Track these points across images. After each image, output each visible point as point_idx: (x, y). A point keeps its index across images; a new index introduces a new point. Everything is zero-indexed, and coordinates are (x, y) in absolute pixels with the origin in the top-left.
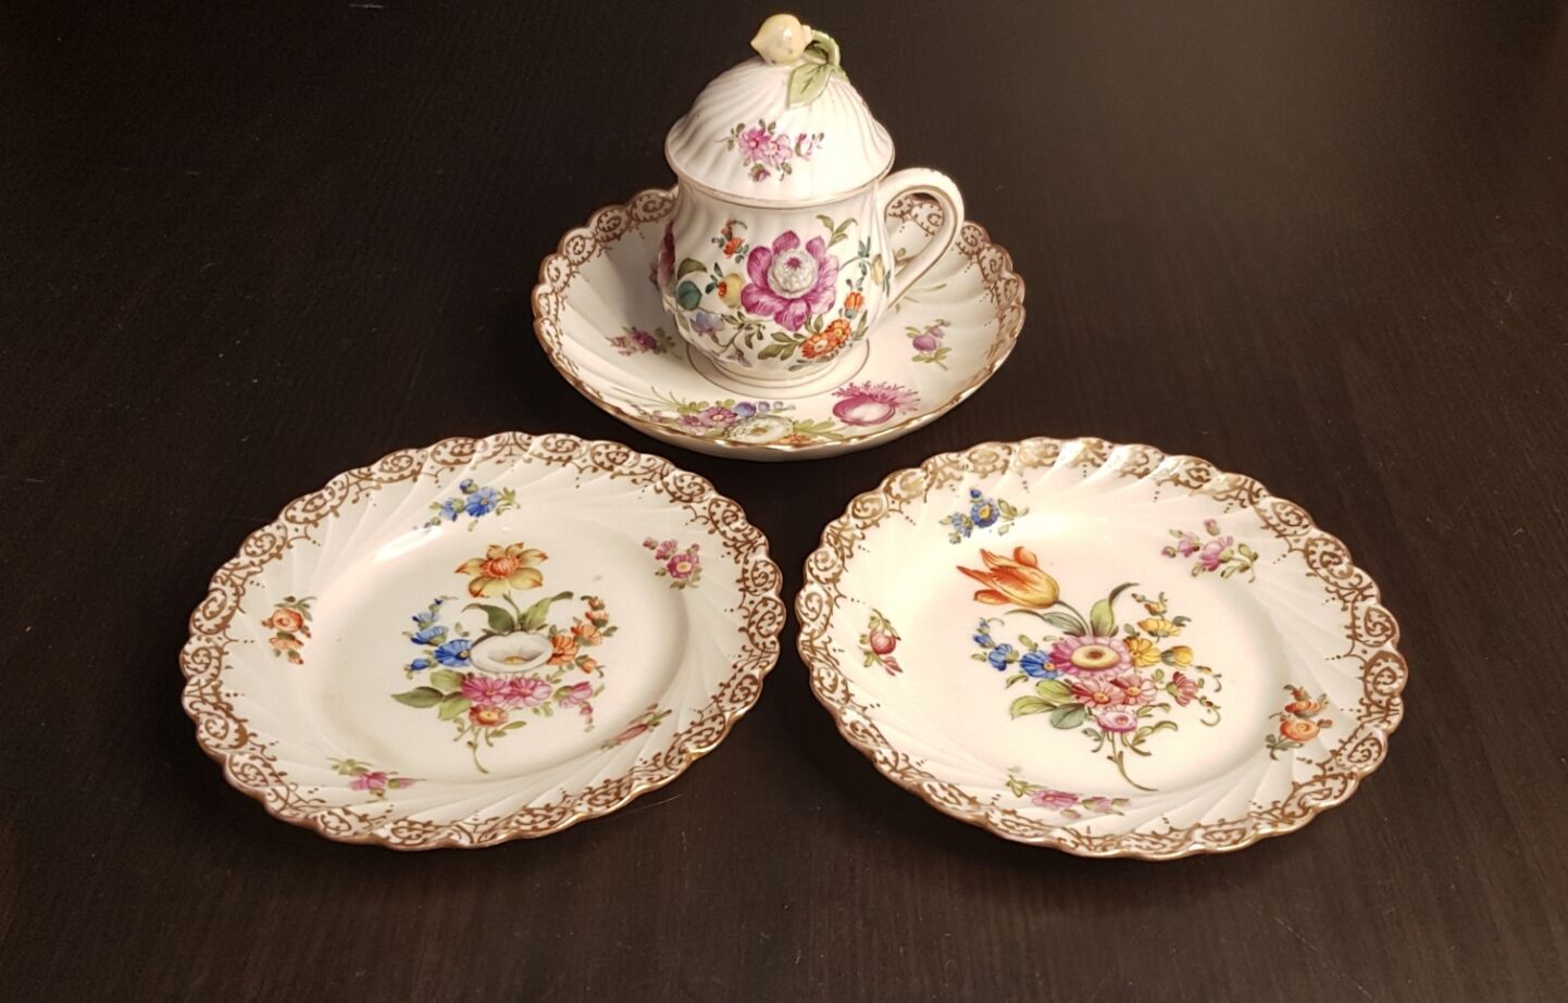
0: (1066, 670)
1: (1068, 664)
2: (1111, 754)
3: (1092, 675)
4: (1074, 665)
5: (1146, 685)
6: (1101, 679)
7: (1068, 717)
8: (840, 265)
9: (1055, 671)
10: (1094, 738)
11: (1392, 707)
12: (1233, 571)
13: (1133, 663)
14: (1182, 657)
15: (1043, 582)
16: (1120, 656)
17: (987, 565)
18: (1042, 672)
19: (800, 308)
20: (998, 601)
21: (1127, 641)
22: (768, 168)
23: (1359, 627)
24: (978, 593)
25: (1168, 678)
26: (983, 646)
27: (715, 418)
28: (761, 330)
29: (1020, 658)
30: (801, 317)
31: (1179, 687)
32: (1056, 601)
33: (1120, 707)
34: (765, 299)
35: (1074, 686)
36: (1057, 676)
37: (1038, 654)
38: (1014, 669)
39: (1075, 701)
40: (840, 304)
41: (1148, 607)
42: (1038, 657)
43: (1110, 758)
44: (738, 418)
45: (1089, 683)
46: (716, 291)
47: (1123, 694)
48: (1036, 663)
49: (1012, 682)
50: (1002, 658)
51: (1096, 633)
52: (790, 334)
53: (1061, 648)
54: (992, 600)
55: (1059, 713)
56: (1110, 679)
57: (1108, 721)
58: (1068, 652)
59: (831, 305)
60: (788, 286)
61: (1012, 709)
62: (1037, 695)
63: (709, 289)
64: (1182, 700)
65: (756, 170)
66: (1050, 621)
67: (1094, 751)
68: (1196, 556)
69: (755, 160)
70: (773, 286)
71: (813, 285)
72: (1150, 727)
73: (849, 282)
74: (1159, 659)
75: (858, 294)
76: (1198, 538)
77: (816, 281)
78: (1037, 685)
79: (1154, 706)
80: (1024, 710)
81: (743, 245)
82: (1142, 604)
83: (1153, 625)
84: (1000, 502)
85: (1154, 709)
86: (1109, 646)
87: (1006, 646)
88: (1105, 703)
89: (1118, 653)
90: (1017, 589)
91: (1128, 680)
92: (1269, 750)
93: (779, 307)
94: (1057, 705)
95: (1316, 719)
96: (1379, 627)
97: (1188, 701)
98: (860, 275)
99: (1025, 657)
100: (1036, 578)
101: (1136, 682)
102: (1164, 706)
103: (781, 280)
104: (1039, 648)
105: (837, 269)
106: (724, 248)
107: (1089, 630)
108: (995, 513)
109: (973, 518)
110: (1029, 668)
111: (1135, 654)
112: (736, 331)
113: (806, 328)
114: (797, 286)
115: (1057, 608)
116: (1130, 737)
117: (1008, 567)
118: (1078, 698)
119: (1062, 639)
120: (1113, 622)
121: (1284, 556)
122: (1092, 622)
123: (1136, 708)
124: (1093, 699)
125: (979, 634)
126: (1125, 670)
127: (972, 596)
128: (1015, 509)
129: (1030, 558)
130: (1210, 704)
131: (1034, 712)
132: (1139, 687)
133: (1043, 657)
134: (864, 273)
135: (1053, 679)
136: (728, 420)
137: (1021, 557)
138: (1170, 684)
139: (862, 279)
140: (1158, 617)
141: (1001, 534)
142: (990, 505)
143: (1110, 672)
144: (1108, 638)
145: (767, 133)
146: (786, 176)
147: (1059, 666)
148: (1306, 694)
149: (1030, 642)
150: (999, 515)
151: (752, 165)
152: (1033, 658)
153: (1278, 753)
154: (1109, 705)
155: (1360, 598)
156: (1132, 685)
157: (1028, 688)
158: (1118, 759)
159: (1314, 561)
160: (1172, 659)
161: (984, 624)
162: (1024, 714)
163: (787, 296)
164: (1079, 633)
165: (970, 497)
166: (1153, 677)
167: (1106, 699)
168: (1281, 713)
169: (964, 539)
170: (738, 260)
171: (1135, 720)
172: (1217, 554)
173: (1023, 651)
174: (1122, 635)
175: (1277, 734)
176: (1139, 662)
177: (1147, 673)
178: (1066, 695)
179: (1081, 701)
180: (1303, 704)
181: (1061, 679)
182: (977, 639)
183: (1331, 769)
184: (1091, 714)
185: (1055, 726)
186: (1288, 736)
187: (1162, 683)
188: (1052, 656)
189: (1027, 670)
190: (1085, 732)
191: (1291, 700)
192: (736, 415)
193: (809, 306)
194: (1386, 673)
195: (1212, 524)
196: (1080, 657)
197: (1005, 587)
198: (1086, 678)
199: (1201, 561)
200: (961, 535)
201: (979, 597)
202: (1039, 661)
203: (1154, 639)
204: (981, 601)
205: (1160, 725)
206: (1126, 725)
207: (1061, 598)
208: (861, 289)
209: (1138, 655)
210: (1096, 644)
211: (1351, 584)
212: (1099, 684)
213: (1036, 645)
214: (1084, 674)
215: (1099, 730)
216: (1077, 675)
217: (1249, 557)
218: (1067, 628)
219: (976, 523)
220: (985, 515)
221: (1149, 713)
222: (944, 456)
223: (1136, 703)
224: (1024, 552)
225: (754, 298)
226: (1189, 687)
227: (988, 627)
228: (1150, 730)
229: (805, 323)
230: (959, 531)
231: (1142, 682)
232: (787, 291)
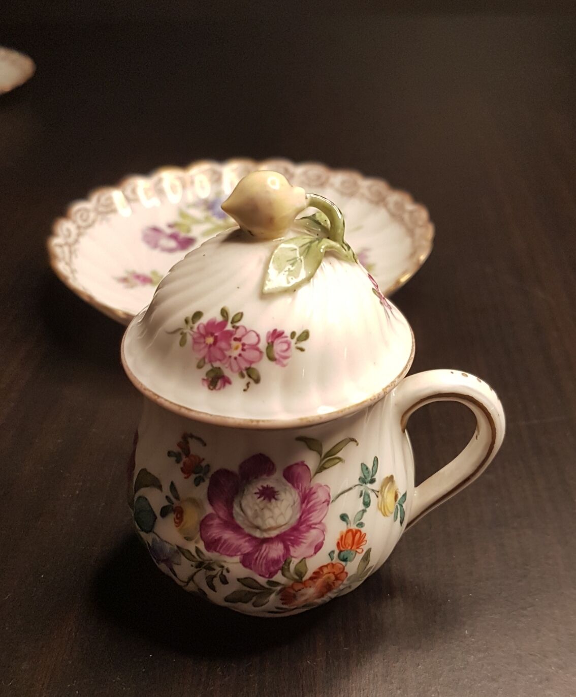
8: (333, 495)
19: (276, 551)
22: (227, 373)
28: (225, 573)
30: (276, 562)
34: (228, 535)
40: (330, 544)
46: (171, 517)
52: (262, 581)
59: (318, 548)
60: (259, 522)
63: (164, 512)
65: (212, 375)
69: (210, 361)
70: (239, 520)
71: (294, 521)
73: (344, 517)
75: (357, 531)
77: (298, 516)
81: (204, 464)
93: (247, 547)
98: (361, 507)
103: (250, 513)
105: (328, 502)
106: (181, 465)
112: (196, 570)
113: (283, 575)
114: (270, 523)
134: (367, 504)
139: (364, 511)
145: (229, 327)
146: (252, 384)
151: (208, 367)
163: (258, 534)
170: (197, 482)
193: (287, 549)
208: (361, 525)
225: (215, 532)
229: (282, 569)
232: (258, 528)
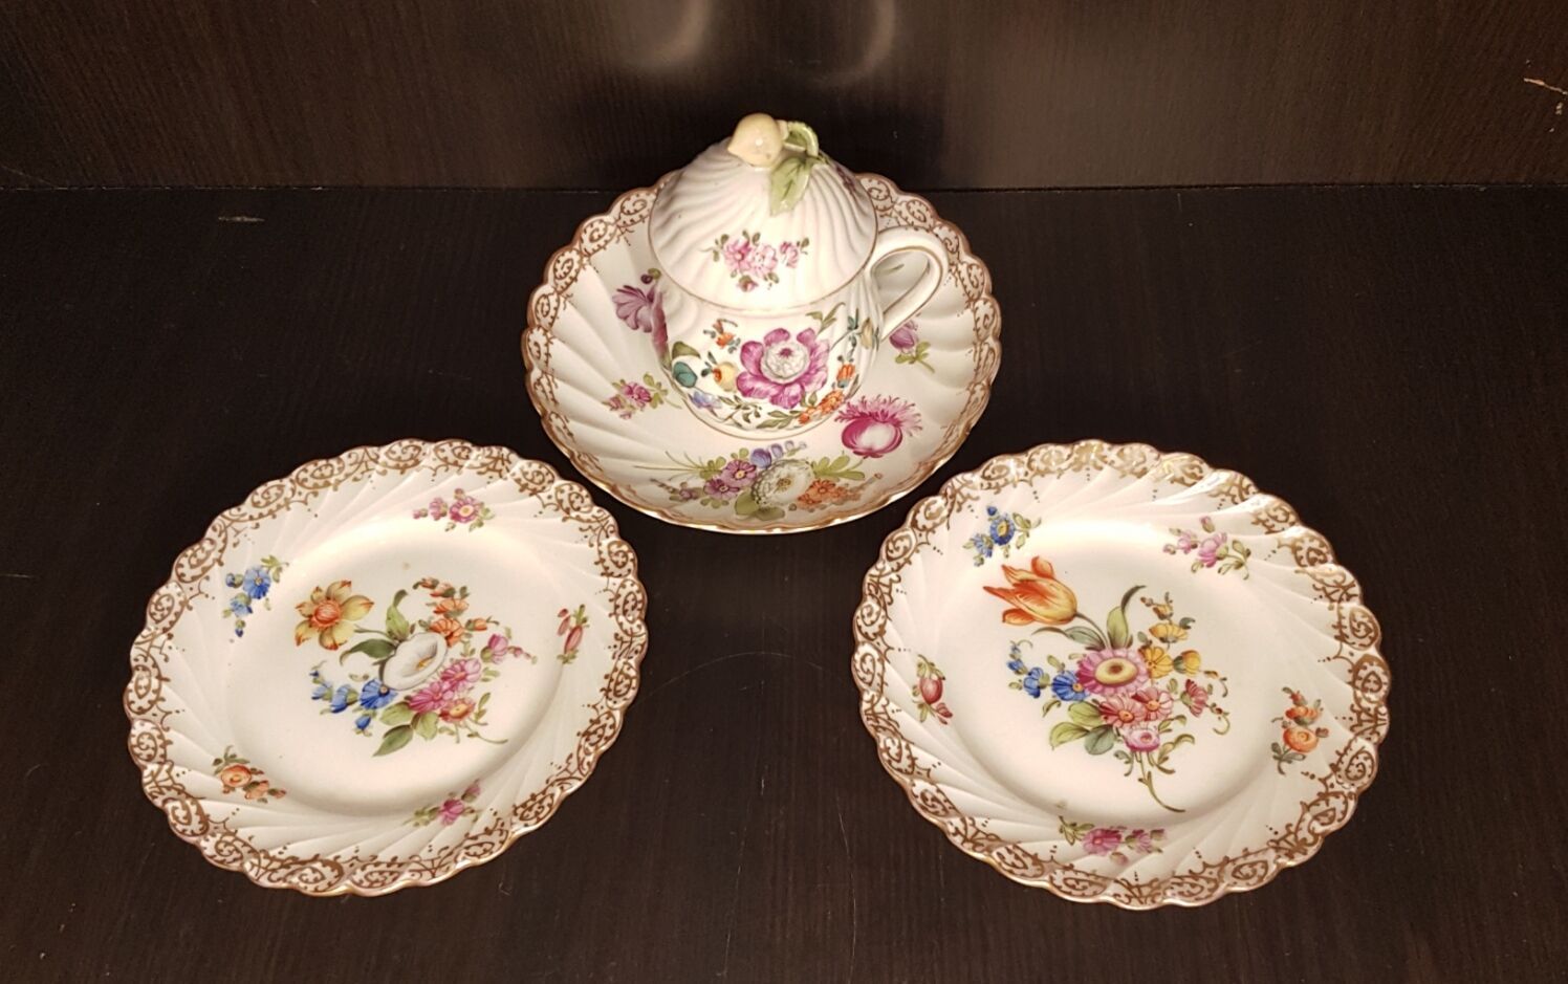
0: (1092, 689)
1: (1093, 682)
2: (1142, 777)
3: (1116, 692)
4: (1099, 683)
5: (1163, 698)
6: (1124, 695)
7: (1100, 741)
8: (831, 345)
9: (1083, 692)
10: (1124, 760)
11: (1379, 716)
12: (1229, 568)
13: (1149, 673)
14: (1191, 662)
15: (1061, 594)
16: (1138, 669)
17: (1009, 581)
18: (1072, 694)
19: (795, 390)
20: (1025, 621)
21: (1142, 651)
23: (1345, 627)
24: (1006, 613)
25: (1182, 687)
26: (1018, 672)
27: (737, 476)
28: (758, 411)
29: (1051, 681)
30: (795, 398)
31: (1192, 696)
32: (1076, 615)
33: (1143, 724)
34: (759, 385)
35: (1101, 706)
36: (1085, 696)
37: (1066, 674)
38: (1047, 694)
39: (1104, 723)
40: (832, 378)
41: (1156, 610)
42: (1066, 678)
43: (1140, 780)
44: (759, 470)
45: (1114, 701)
46: (711, 376)
47: (1144, 710)
48: (1065, 684)
49: (1048, 710)
50: (1035, 684)
51: (1114, 645)
52: (787, 412)
53: (1085, 665)
54: (1018, 621)
55: (1093, 736)
56: (1131, 694)
57: (1135, 741)
58: (1091, 668)
59: (824, 383)
60: (781, 373)
61: (1051, 738)
62: (1070, 720)
63: (704, 373)
64: (1196, 710)
65: (743, 281)
66: (1072, 637)
67: (1127, 775)
68: (1194, 553)
69: (741, 271)
70: (767, 374)
71: (806, 368)
72: (1171, 743)
73: (840, 358)
74: (1171, 667)
75: (850, 365)
76: (1195, 536)
77: (808, 364)
78: (1069, 709)
79: (1172, 720)
80: (1061, 739)
81: (735, 339)
82: (1151, 608)
83: (1162, 631)
84: (1015, 516)
85: (1172, 722)
86: (1127, 658)
87: (1037, 669)
88: (1130, 721)
89: (1136, 665)
90: (1040, 605)
91: (1147, 693)
92: (1276, 762)
93: (774, 391)
94: (1089, 728)
95: (1313, 727)
96: (1363, 627)
97: (1201, 709)
98: (850, 347)
99: (1055, 679)
100: (1053, 590)
101: (1155, 696)
102: (1181, 718)
103: (774, 368)
104: (1066, 669)
105: (828, 351)
106: (716, 339)
107: (1107, 642)
108: (1012, 527)
109: (992, 537)
110: (1060, 691)
111: (1150, 664)
112: (734, 411)
113: (801, 405)
114: (790, 372)
115: (1077, 622)
116: (1156, 754)
117: (1028, 580)
118: (1106, 718)
119: (1085, 655)
120: (1127, 631)
121: (1274, 552)
122: (1109, 634)
123: (1157, 723)
124: (1120, 719)
125: (1012, 660)
126: (1143, 683)
127: (1001, 619)
128: (1029, 522)
129: (1046, 567)
130: (1220, 711)
131: (1070, 740)
132: (1157, 701)
133: (1071, 678)
134: (854, 345)
135: (1082, 701)
136: (751, 475)
137: (1039, 567)
138: (1184, 693)
139: (853, 350)
140: (1166, 621)
141: (1018, 548)
142: (1007, 521)
143: (1131, 686)
144: (1124, 649)
145: (751, 246)
147: (1086, 685)
148: (1303, 698)
149: (1057, 661)
150: (1015, 530)
151: (739, 276)
152: (1063, 680)
153: (1284, 766)
154: (1134, 722)
155: (1344, 597)
156: (1151, 699)
157: (1063, 713)
158: (1147, 780)
159: (1302, 557)
160: (1182, 666)
161: (1015, 649)
162: (1062, 742)
163: (781, 381)
164: (1098, 647)
165: (987, 516)
166: (1168, 688)
167: (1130, 716)
168: (1282, 718)
169: (987, 560)
170: (731, 351)
171: (1158, 736)
172: (1214, 551)
173: (1052, 673)
174: (1137, 644)
175: (1281, 743)
176: (1155, 673)
177: (1162, 684)
178: (1096, 717)
179: (1109, 722)
180: (1301, 710)
181: (1089, 699)
182: (1011, 666)
183: (1332, 786)
184: (1119, 735)
185: (1090, 753)
186: (1292, 747)
187: (1176, 693)
188: (1079, 674)
189: (1059, 694)
190: (1117, 755)
191: (1290, 705)
192: (755, 467)
193: (802, 387)
194: (1372, 678)
195: (1207, 521)
196: (1102, 673)
197: (1028, 603)
198: (1112, 696)
199: (1200, 558)
200: (984, 556)
201: (1007, 617)
202: (1068, 682)
203: (1164, 646)
204: (1010, 623)
205: (1180, 739)
206: (1150, 743)
207: (1080, 610)
208: (852, 360)
209: (1153, 665)
210: (1115, 657)
211: (1335, 581)
212: (1120, 701)
213: (1063, 665)
214: (1110, 691)
215: (1127, 751)
216: (1102, 693)
217: (1242, 553)
218: (1089, 642)
219: (996, 542)
220: (1002, 533)
221: (1168, 728)
222: (959, 477)
223: (1157, 718)
224: (1040, 562)
225: (749, 384)
226: (1202, 695)
227: (1019, 651)
228: (1171, 746)
229: (801, 402)
230: (982, 553)
231: (1159, 694)
232: (781, 377)
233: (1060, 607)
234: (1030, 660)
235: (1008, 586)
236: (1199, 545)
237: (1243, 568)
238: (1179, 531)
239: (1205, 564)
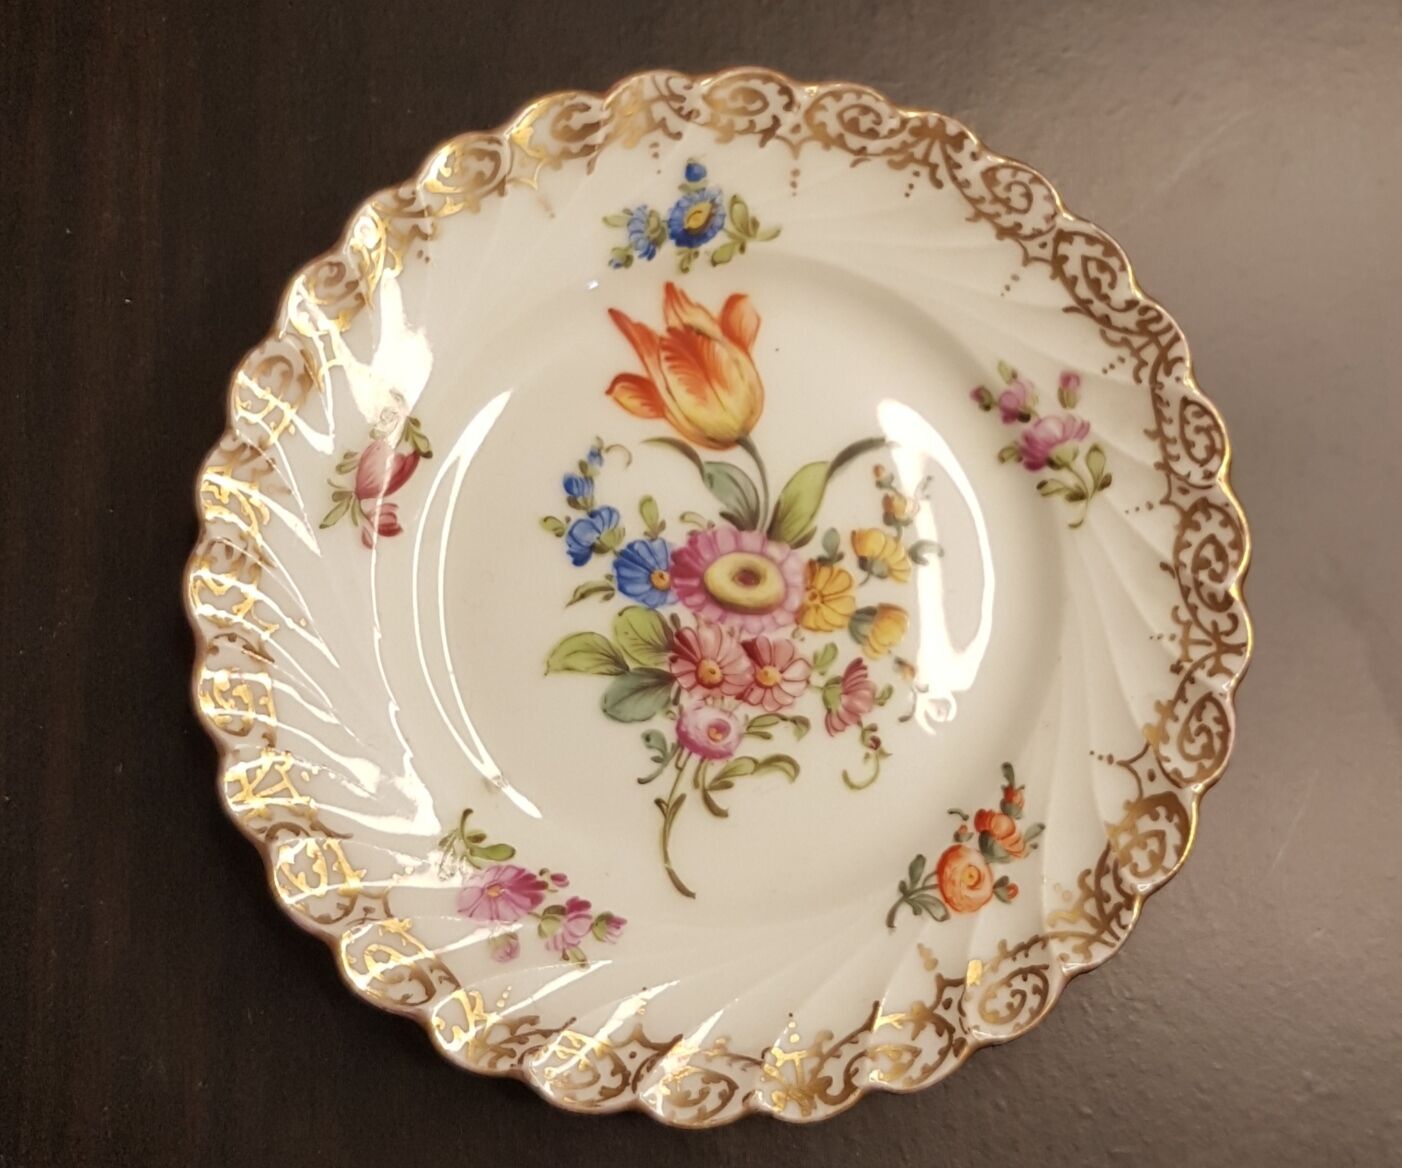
0: (684, 594)
1: (695, 583)
2: (665, 798)
3: (721, 620)
4: (704, 588)
5: (796, 671)
6: (731, 634)
7: (636, 697)
9: (665, 591)
10: (657, 753)
12: (1058, 491)
13: (799, 616)
14: (885, 631)
15: (742, 389)
16: (787, 595)
17: (666, 318)
18: (643, 588)
20: (646, 409)
21: (814, 566)
24: (623, 378)
25: (838, 668)
26: (573, 502)
29: (622, 546)
31: (847, 693)
32: (742, 441)
33: (730, 701)
35: (680, 636)
36: (663, 603)
37: (656, 545)
38: (600, 568)
39: (665, 668)
41: (887, 500)
42: (651, 553)
43: (659, 802)
45: (708, 635)
47: (749, 677)
48: (642, 564)
49: (583, 596)
50: (591, 537)
51: (773, 534)
53: (701, 544)
54: (635, 403)
55: (630, 682)
56: (746, 637)
57: (696, 728)
58: (707, 556)
61: (554, 653)
62: (609, 636)
64: (835, 721)
66: (709, 480)
67: (641, 782)
68: (1018, 430)
72: (755, 761)
74: (846, 622)
76: (1037, 401)
78: (620, 614)
79: (784, 719)
80: (572, 662)
82: (880, 494)
83: (872, 548)
84: (735, 200)
85: (783, 724)
86: (780, 566)
87: (611, 511)
88: (711, 686)
89: (787, 585)
90: (690, 391)
91: (773, 649)
92: (898, 897)
94: (631, 666)
95: (999, 870)
96: (1202, 740)
97: (846, 724)
99: (631, 546)
100: (732, 374)
101: (782, 659)
102: (801, 723)
104: (663, 535)
107: (765, 521)
108: (717, 220)
109: (670, 222)
110: (626, 572)
111: (814, 597)
115: (736, 457)
116: (714, 769)
117: (700, 333)
118: (673, 660)
119: (711, 525)
120: (812, 516)
121: (1149, 507)
122: (778, 504)
123: (754, 712)
124: (696, 673)
125: (578, 474)
126: (779, 626)
127: (606, 384)
128: (755, 224)
129: (748, 323)
130: (876, 743)
131: (587, 671)
132: (782, 672)
133: (661, 556)
135: (652, 608)
137: (732, 317)
138: (836, 681)
140: (892, 531)
141: (714, 263)
142: (713, 204)
143: (754, 623)
144: (787, 548)
147: (677, 581)
148: (1020, 806)
149: (657, 514)
150: (721, 227)
152: (643, 552)
153: (905, 911)
154: (715, 692)
155: (1211, 663)
156: (772, 664)
157: (601, 618)
158: (669, 808)
159: (1189, 545)
160: (865, 629)
161: (596, 454)
162: (569, 669)
164: (745, 521)
165: (680, 177)
166: (815, 657)
167: (717, 677)
168: (965, 819)
169: (639, 262)
171: (741, 737)
172: (1052, 445)
173: (633, 530)
174: (814, 550)
176: (811, 619)
177: (810, 645)
178: (657, 650)
179: (675, 670)
180: (1005, 825)
181: (666, 612)
182: (569, 484)
183: (947, 1005)
184: (676, 702)
185: (605, 710)
186: (941, 884)
187: (822, 674)
188: (677, 556)
189: (620, 577)
190: (647, 738)
196: (720, 576)
197: (672, 379)
198: (709, 623)
199: (1022, 444)
200: (636, 254)
201: (618, 387)
202: (651, 561)
203: (858, 575)
204: (617, 400)
205: (774, 761)
206: (720, 745)
207: (756, 437)
209: (817, 601)
210: (762, 554)
211: (1215, 624)
212: (719, 642)
213: (663, 526)
214: (711, 613)
215: (671, 738)
216: (697, 610)
217: (1096, 479)
218: (733, 505)
219: (673, 236)
220: (694, 223)
221: (769, 730)
223: (761, 703)
224: (743, 307)
226: (862, 698)
227: (601, 462)
228: (751, 766)
230: (634, 245)
231: (792, 661)
233: (720, 412)
234: (611, 488)
235: (657, 325)
236: (1033, 420)
237: (1081, 505)
238: (1014, 376)
239: (1025, 459)
